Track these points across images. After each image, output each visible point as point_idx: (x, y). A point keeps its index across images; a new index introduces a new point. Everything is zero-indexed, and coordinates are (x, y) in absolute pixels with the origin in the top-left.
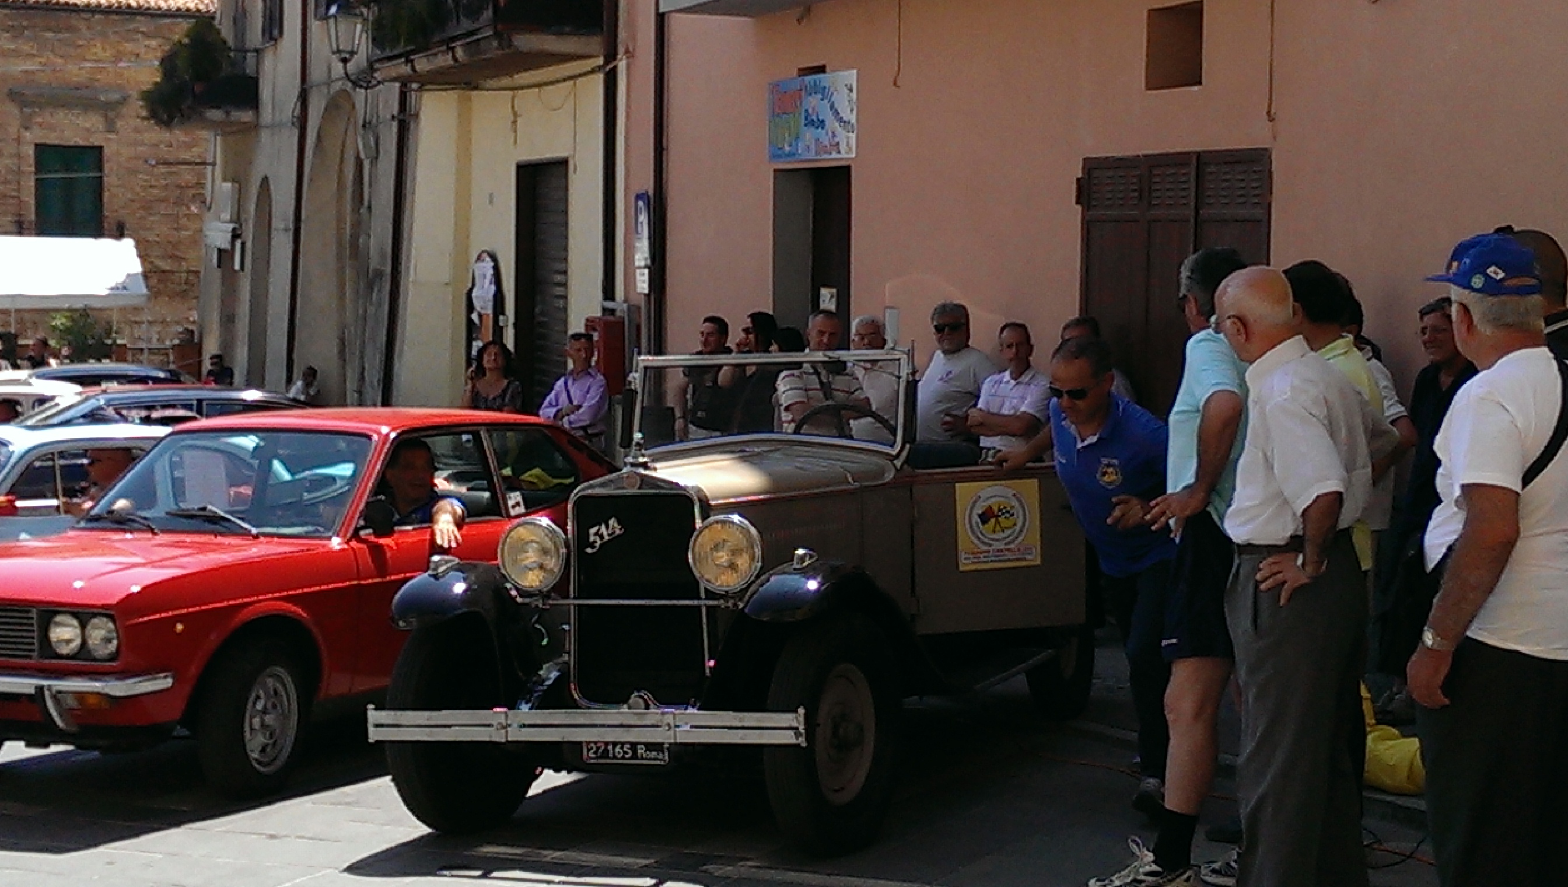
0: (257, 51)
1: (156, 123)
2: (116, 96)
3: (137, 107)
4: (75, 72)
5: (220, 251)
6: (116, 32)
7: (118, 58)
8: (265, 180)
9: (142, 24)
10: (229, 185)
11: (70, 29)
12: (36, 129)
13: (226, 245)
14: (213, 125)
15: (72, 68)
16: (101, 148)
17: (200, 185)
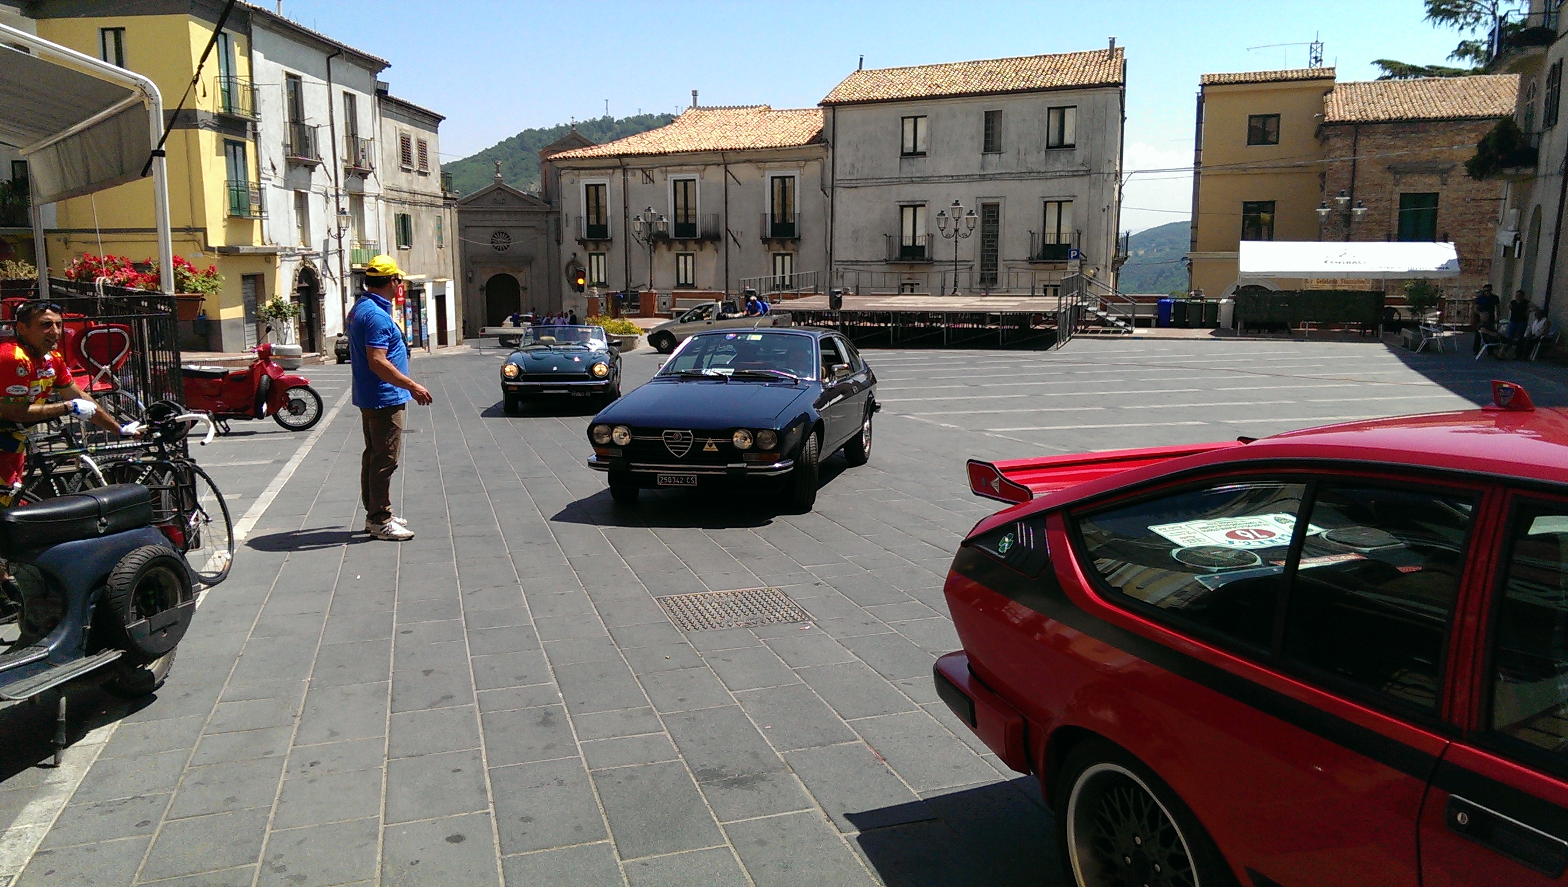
0: (1539, 133)
1: (1474, 178)
2: (1448, 166)
3: (1463, 170)
4: (1425, 154)
5: (1505, 247)
6: (1451, 131)
7: (1452, 144)
8: (1539, 206)
9: (1468, 126)
10: (1515, 210)
11: (1426, 131)
12: (1402, 186)
13: (1511, 244)
14: (1508, 178)
15: (1425, 152)
16: (1438, 194)
17: (1495, 212)
